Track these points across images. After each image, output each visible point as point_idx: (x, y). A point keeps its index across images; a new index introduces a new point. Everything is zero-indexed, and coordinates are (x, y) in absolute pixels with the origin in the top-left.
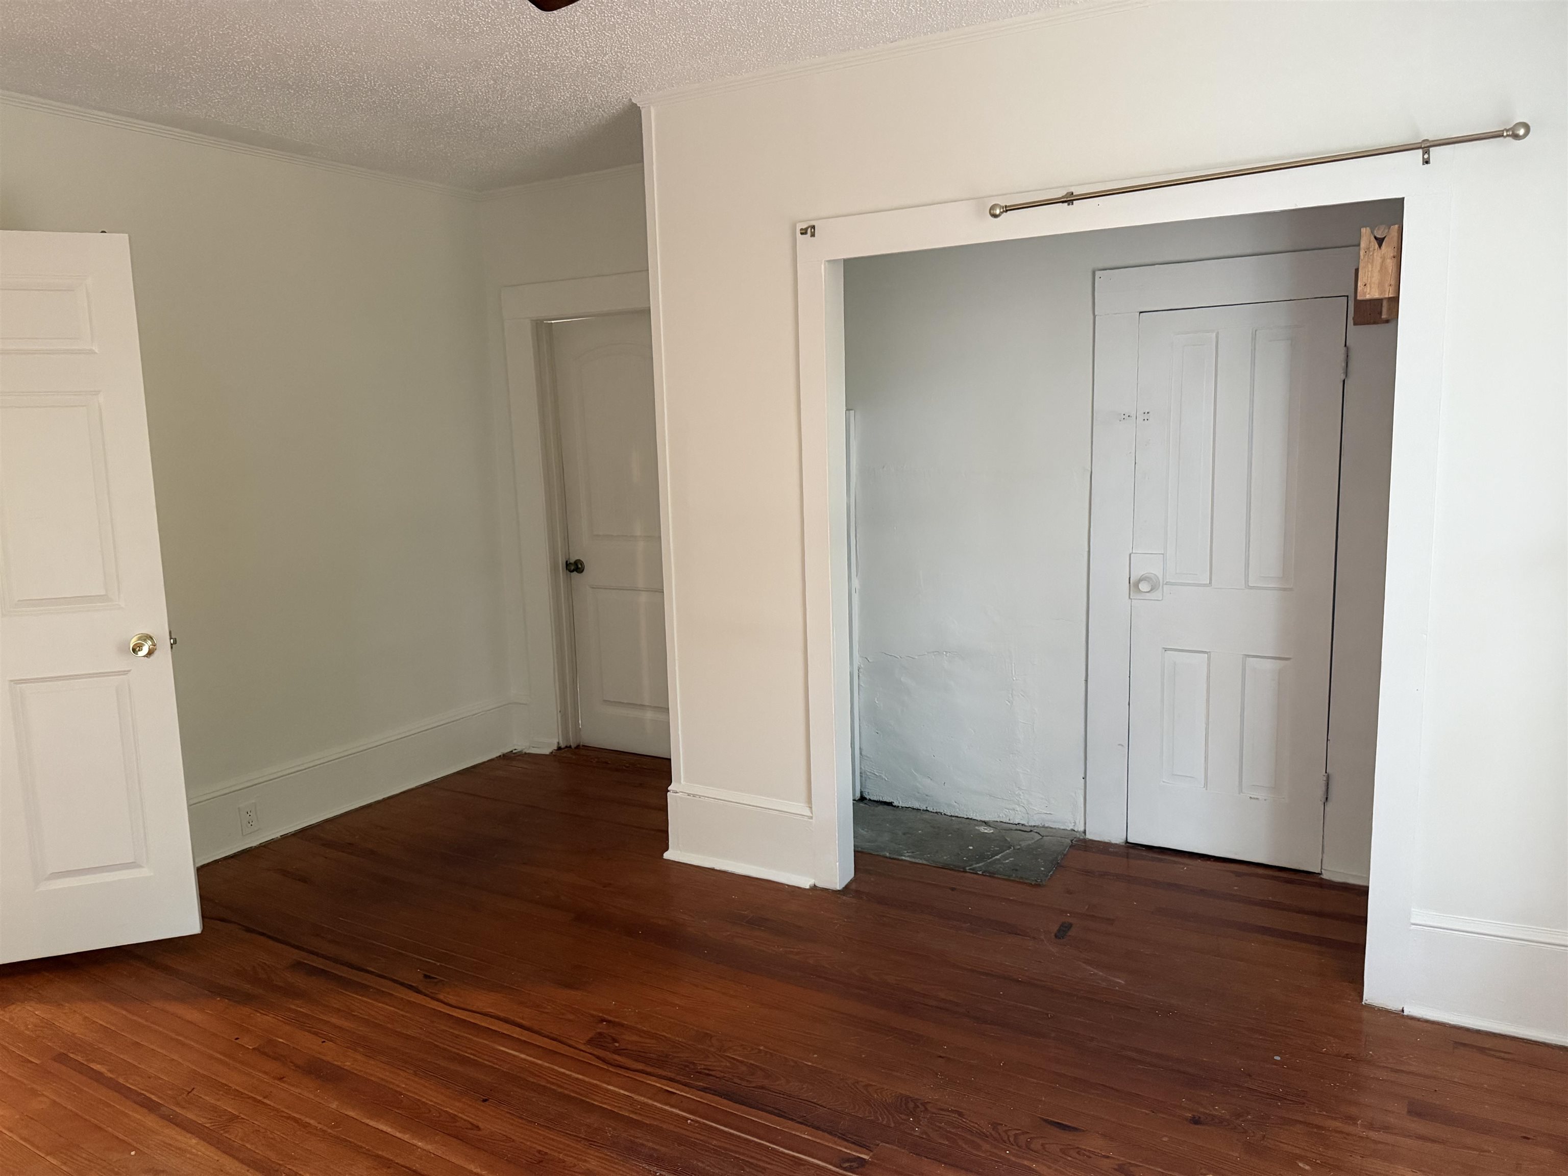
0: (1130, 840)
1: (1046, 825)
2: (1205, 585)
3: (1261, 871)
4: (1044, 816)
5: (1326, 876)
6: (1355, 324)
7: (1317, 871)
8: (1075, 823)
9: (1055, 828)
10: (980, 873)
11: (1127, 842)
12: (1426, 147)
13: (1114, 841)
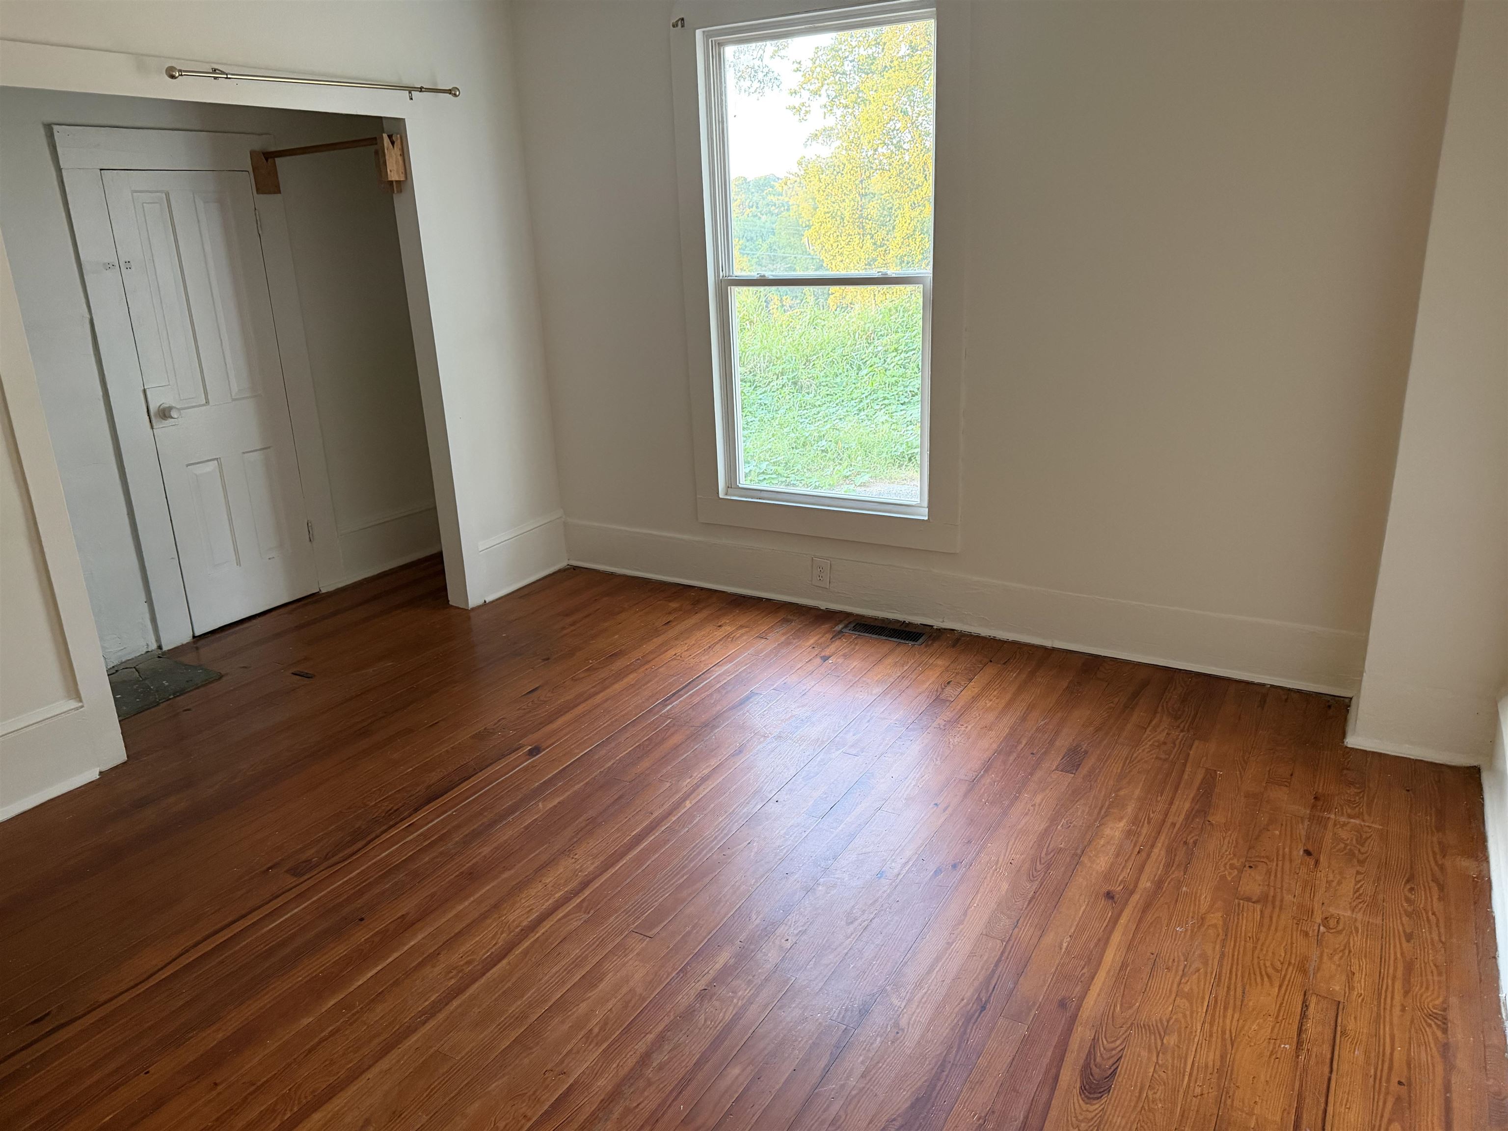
0: (197, 634)
1: (123, 660)
2: (203, 405)
3: (294, 606)
4: (120, 654)
5: (324, 591)
6: (257, 193)
7: (317, 590)
8: (147, 645)
9: (133, 659)
10: (172, 697)
11: (194, 637)
12: (410, 89)
13: (185, 642)
